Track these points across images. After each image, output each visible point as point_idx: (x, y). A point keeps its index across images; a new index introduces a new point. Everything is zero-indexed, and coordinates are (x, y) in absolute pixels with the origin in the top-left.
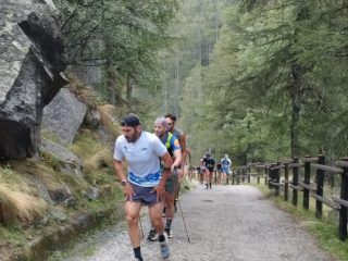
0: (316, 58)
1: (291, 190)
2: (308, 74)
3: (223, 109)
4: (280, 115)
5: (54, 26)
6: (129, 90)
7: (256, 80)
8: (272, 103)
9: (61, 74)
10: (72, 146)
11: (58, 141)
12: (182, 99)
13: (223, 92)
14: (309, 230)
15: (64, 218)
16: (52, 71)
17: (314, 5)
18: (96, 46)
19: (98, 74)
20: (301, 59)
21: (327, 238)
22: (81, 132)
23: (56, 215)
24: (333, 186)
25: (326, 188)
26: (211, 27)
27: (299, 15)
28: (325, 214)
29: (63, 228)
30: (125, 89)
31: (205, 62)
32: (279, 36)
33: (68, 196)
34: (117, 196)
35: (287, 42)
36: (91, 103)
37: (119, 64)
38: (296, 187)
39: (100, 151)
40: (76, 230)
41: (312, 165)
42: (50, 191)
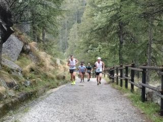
0: (130, 19)
1: (119, 80)
2: (126, 26)
3: (88, 43)
4: (114, 45)
5: (6, 5)
6: (44, 35)
7: (102, 30)
8: (110, 40)
9: (11, 28)
10: (17, 62)
11: (11, 60)
12: (68, 39)
13: (87, 35)
14: (128, 98)
15: (14, 95)
16: (6, 26)
18: (27, 15)
19: (28, 28)
20: (123, 19)
21: (136, 101)
22: (21, 55)
23: (10, 94)
24: (138, 77)
25: (135, 78)
26: (82, 5)
28: (135, 90)
29: (13, 100)
30: (41, 35)
31: (79, 22)
32: (113, 9)
33: (16, 85)
34: (39, 84)
35: (116, 12)
36: (25, 41)
37: (38, 23)
38: (122, 78)
39: (30, 64)
40: (20, 101)
41: (129, 68)
42: (7, 83)
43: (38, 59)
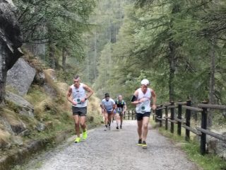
0: (184, 38)
1: (169, 123)
2: (179, 48)
3: (125, 71)
4: (162, 74)
5: (13, 17)
6: (64, 59)
7: (146, 52)
8: (157, 67)
9: (19, 49)
10: (26, 96)
11: (18, 93)
12: (99, 65)
13: (125, 59)
15: (22, 144)
16: (12, 47)
17: (183, 3)
18: (42, 31)
19: (43, 49)
20: (175, 38)
21: (193, 154)
22: (32, 87)
23: (16, 142)
24: (196, 120)
25: (192, 121)
26: (117, 18)
27: (174, 9)
28: (192, 138)
29: (21, 150)
30: (61, 58)
31: (113, 41)
32: (161, 23)
33: (24, 129)
34: (56, 128)
35: (165, 27)
36: (39, 68)
37: (57, 42)
38: (173, 121)
39: (45, 99)
40: (30, 151)
41: (183, 106)
42: (12, 127)
43: (56, 92)
